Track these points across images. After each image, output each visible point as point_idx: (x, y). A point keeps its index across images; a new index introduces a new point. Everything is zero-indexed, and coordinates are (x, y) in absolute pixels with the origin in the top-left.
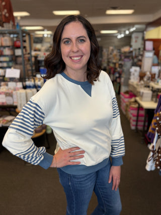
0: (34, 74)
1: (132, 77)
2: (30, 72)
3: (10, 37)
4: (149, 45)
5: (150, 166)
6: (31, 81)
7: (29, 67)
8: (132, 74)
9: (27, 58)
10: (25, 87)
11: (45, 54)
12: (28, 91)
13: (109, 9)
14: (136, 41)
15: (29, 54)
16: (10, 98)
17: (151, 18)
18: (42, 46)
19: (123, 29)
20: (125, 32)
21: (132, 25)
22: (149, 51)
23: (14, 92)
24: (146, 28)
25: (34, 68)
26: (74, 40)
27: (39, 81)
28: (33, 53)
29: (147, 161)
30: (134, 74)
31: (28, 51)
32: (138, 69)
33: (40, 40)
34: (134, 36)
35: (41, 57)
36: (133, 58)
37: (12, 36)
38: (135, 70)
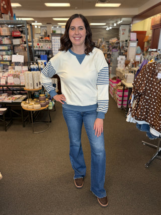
1: (119, 65)
4: (134, 36)
8: (119, 62)
10: (30, 70)
13: (98, 3)
14: (123, 34)
17: (137, 11)
19: (111, 22)
20: (113, 24)
21: (120, 17)
22: (133, 41)
23: (21, 74)
24: (132, 21)
30: (120, 62)
32: (124, 57)
34: (121, 28)
36: (120, 49)
38: (121, 59)
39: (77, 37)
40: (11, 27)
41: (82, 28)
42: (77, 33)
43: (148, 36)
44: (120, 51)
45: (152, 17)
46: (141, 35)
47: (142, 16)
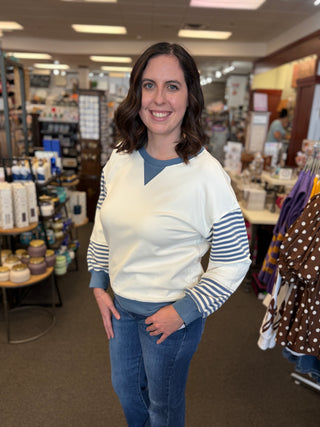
0: (31, 150)
1: (227, 162)
2: (21, 146)
4: (261, 101)
5: (266, 340)
6: (23, 165)
7: (19, 135)
8: (227, 156)
9: (16, 118)
11: (54, 110)
12: (17, 185)
13: (184, 28)
14: (235, 93)
15: (20, 108)
17: (263, 50)
18: (49, 94)
19: (211, 69)
20: (214, 73)
21: (228, 60)
22: (260, 113)
24: (254, 68)
25: (30, 138)
26: (160, 84)
27: (41, 165)
28: (30, 108)
29: (261, 330)
30: (231, 157)
31: (19, 103)
32: (238, 146)
33: (45, 81)
34: (230, 82)
35: (45, 115)
36: (228, 125)
38: (233, 149)
39: (159, 112)
41: (178, 85)
42: (159, 100)
43: (286, 101)
44: (230, 129)
45: (295, 63)
46: (274, 95)
47: (275, 60)
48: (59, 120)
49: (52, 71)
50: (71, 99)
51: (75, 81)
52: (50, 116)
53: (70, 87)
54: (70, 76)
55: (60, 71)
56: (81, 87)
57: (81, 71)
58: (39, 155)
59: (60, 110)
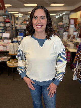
1: (64, 37)
3: (3, 17)
4: (72, 22)
6: (16, 39)
8: (64, 36)
10: (13, 42)
12: (14, 44)
13: (52, 3)
14: (65, 20)
16: (5, 48)
17: (73, 8)
20: (60, 15)
21: (63, 11)
22: (72, 24)
23: (7, 45)
24: (70, 13)
27: (20, 39)
30: (65, 36)
32: (67, 33)
33: (17, 19)
34: (64, 17)
36: (64, 28)
37: (4, 17)
38: (65, 34)
39: (39, 25)
40: (5, 17)
41: (44, 17)
42: (39, 22)
43: (79, 21)
46: (76, 20)
47: (76, 11)
48: (21, 28)
49: (19, 16)
50: (24, 23)
51: (24, 18)
52: (19, 27)
53: (23, 20)
54: (23, 17)
55: (21, 16)
56: (26, 20)
57: (26, 16)
58: (19, 37)
59: (22, 26)
